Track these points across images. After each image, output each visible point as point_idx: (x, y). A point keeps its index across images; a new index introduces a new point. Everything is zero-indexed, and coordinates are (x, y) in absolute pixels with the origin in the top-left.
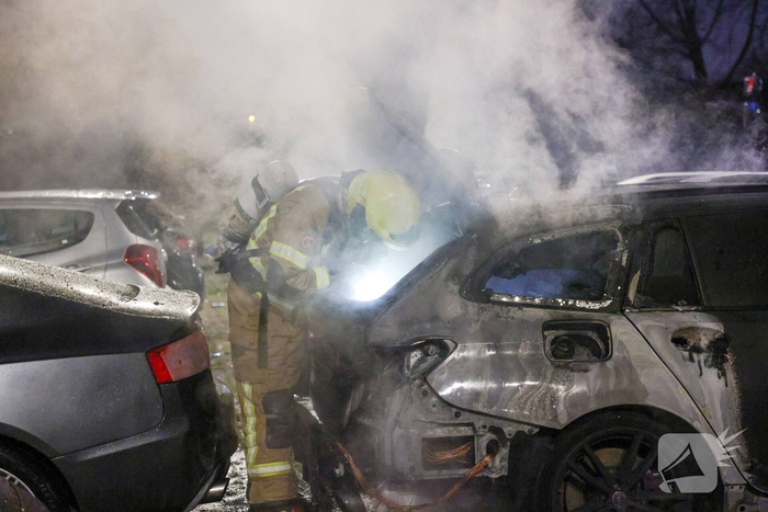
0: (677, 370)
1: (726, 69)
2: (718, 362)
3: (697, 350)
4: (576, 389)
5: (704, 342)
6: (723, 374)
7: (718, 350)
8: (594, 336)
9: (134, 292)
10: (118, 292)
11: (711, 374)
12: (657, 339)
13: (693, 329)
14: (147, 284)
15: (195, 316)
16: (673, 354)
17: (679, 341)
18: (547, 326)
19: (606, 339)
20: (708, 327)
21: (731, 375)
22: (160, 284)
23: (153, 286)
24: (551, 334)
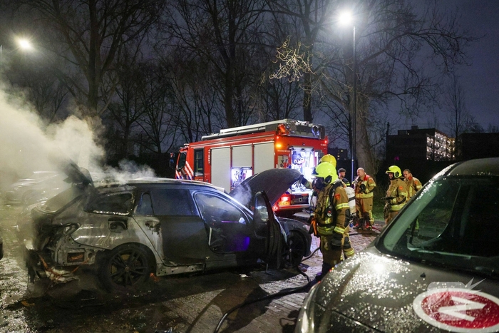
0: (146, 232)
1: (166, 150)
2: (157, 230)
3: (152, 227)
4: (117, 238)
5: (154, 225)
6: (158, 233)
7: (157, 228)
8: (123, 223)
11: (155, 234)
12: (141, 224)
13: (151, 221)
16: (145, 228)
17: (147, 224)
18: (110, 220)
19: (126, 224)
20: (155, 221)
21: (160, 234)
24: (111, 222)
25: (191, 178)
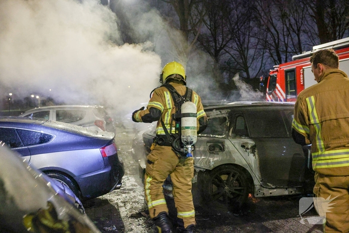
0: (242, 154)
1: (255, 75)
2: (253, 152)
3: (248, 149)
4: (215, 159)
5: (249, 147)
6: (255, 155)
7: (253, 149)
8: (220, 145)
9: (97, 132)
10: (93, 132)
11: (251, 155)
12: (237, 146)
13: (247, 143)
14: (100, 130)
15: (113, 139)
16: (241, 150)
17: (243, 146)
18: (208, 142)
19: (223, 145)
20: (251, 143)
21: (257, 155)
22: (104, 130)
23: (102, 131)
24: (209, 144)
25: (282, 99)
